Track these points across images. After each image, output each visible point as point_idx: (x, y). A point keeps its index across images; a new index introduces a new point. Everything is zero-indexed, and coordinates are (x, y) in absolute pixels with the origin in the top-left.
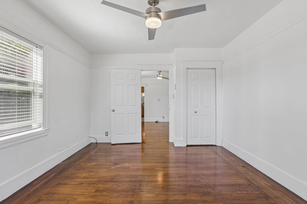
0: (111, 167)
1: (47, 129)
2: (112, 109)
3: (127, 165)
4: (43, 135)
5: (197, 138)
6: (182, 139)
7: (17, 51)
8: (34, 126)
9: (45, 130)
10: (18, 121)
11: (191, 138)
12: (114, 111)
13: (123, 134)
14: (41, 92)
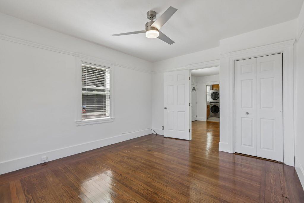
0: (143, 151)
1: (113, 117)
2: (165, 106)
3: (155, 153)
4: (109, 121)
5: (251, 147)
6: (228, 143)
7: (96, 71)
8: (107, 115)
9: (112, 118)
10: (96, 112)
11: (241, 145)
12: (166, 109)
13: (173, 130)
14: (109, 95)
